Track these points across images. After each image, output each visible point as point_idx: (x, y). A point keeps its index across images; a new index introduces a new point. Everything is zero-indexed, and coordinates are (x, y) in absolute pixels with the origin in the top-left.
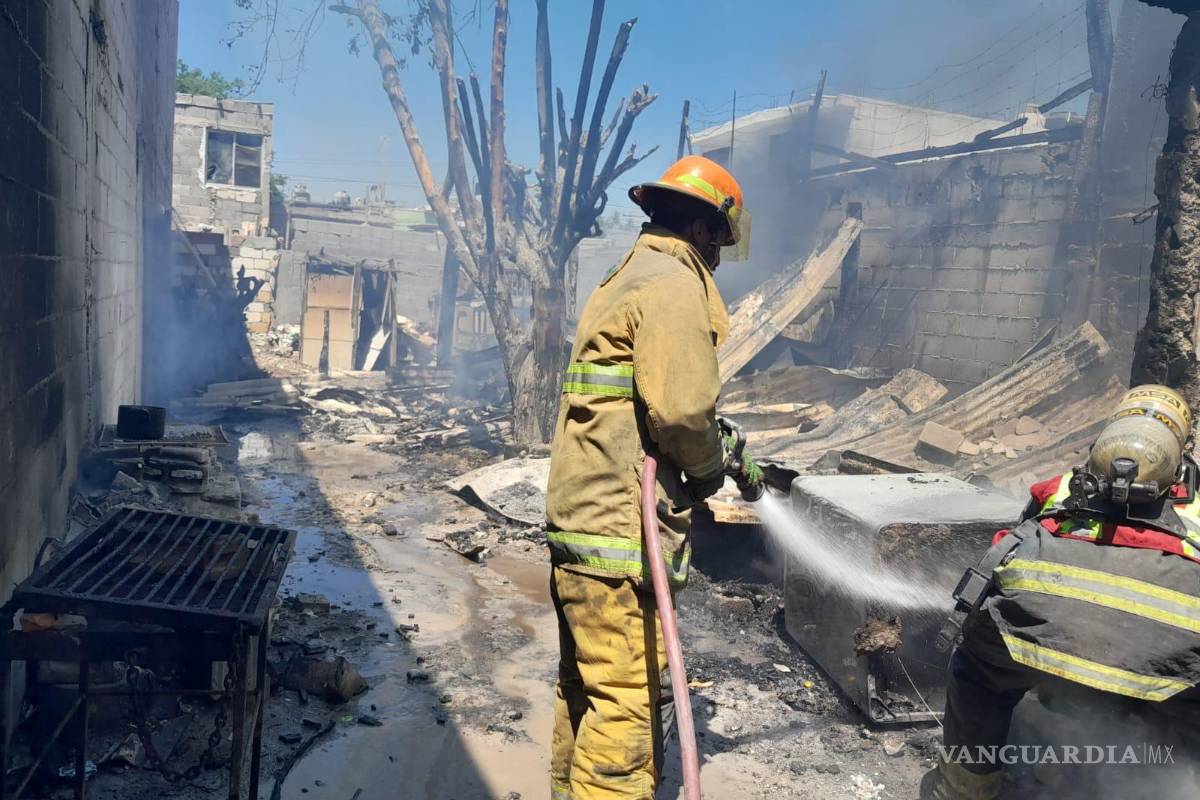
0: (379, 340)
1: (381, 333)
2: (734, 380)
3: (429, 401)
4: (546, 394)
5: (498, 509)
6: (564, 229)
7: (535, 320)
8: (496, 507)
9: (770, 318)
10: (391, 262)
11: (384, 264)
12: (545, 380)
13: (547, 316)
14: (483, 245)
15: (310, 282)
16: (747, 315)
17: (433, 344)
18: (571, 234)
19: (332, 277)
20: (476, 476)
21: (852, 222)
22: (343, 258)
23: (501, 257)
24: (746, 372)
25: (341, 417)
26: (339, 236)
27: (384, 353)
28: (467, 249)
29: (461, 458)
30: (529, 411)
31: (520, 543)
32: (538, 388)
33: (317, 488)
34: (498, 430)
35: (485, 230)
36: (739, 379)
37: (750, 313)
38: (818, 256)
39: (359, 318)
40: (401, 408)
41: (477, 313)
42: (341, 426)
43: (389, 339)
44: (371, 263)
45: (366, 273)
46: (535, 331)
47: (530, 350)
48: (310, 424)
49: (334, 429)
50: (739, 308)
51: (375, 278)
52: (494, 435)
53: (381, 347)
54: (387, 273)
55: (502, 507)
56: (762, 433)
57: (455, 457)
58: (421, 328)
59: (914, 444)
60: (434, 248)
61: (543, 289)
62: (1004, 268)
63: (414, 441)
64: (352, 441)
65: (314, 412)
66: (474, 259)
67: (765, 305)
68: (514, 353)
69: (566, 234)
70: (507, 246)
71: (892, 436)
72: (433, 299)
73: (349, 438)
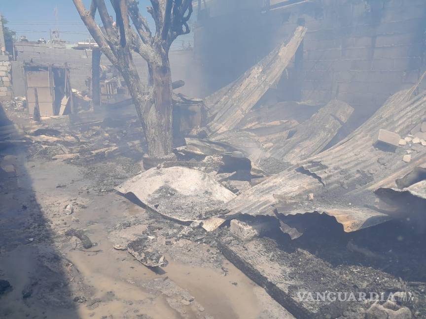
0: (65, 101)
1: (65, 97)
2: (251, 111)
3: (94, 130)
4: (164, 128)
5: (154, 208)
6: (168, 30)
7: (154, 86)
8: (152, 206)
9: (266, 79)
10: (66, 64)
11: (63, 65)
12: (163, 121)
13: (162, 83)
14: (119, 43)
15: (27, 75)
16: (255, 78)
17: (90, 101)
18: (172, 33)
19: (38, 72)
20: (133, 182)
21: (300, 28)
22: (43, 63)
23: (130, 50)
24: (257, 107)
25: (48, 145)
26: (39, 53)
27: (68, 106)
28: (109, 47)
29: (117, 164)
30: (156, 139)
31: (181, 243)
32: (160, 125)
33: (35, 200)
34: (134, 146)
35: (119, 34)
36: (254, 110)
37: (256, 76)
38: (285, 46)
39: (54, 91)
40: (79, 136)
41: (108, 85)
42: (48, 151)
43: (69, 100)
44: (56, 65)
45: (55, 70)
46: (155, 92)
47: (153, 104)
48: (31, 150)
49: (44, 153)
50: (250, 74)
51: (59, 72)
52: (132, 148)
53: (66, 104)
54: (64, 69)
55: (156, 206)
56: (267, 136)
57: (114, 164)
58: (84, 94)
59: (371, 142)
60: (85, 57)
61: (158, 66)
62: (385, 46)
63: (90, 156)
64: (56, 159)
65: (34, 142)
66: (114, 52)
67: (263, 72)
68: (143, 106)
69: (169, 33)
70: (132, 43)
71: (360, 138)
72: (87, 80)
73: (53, 158)
